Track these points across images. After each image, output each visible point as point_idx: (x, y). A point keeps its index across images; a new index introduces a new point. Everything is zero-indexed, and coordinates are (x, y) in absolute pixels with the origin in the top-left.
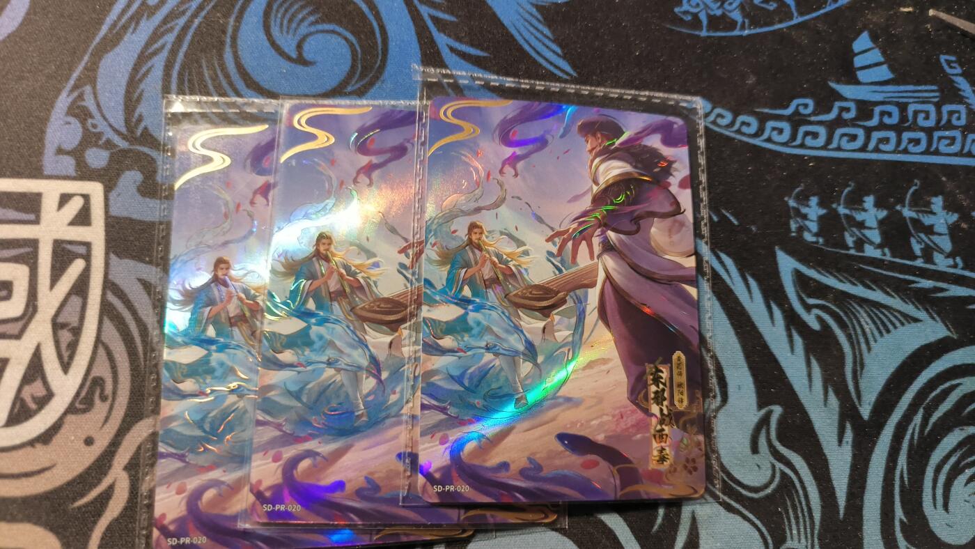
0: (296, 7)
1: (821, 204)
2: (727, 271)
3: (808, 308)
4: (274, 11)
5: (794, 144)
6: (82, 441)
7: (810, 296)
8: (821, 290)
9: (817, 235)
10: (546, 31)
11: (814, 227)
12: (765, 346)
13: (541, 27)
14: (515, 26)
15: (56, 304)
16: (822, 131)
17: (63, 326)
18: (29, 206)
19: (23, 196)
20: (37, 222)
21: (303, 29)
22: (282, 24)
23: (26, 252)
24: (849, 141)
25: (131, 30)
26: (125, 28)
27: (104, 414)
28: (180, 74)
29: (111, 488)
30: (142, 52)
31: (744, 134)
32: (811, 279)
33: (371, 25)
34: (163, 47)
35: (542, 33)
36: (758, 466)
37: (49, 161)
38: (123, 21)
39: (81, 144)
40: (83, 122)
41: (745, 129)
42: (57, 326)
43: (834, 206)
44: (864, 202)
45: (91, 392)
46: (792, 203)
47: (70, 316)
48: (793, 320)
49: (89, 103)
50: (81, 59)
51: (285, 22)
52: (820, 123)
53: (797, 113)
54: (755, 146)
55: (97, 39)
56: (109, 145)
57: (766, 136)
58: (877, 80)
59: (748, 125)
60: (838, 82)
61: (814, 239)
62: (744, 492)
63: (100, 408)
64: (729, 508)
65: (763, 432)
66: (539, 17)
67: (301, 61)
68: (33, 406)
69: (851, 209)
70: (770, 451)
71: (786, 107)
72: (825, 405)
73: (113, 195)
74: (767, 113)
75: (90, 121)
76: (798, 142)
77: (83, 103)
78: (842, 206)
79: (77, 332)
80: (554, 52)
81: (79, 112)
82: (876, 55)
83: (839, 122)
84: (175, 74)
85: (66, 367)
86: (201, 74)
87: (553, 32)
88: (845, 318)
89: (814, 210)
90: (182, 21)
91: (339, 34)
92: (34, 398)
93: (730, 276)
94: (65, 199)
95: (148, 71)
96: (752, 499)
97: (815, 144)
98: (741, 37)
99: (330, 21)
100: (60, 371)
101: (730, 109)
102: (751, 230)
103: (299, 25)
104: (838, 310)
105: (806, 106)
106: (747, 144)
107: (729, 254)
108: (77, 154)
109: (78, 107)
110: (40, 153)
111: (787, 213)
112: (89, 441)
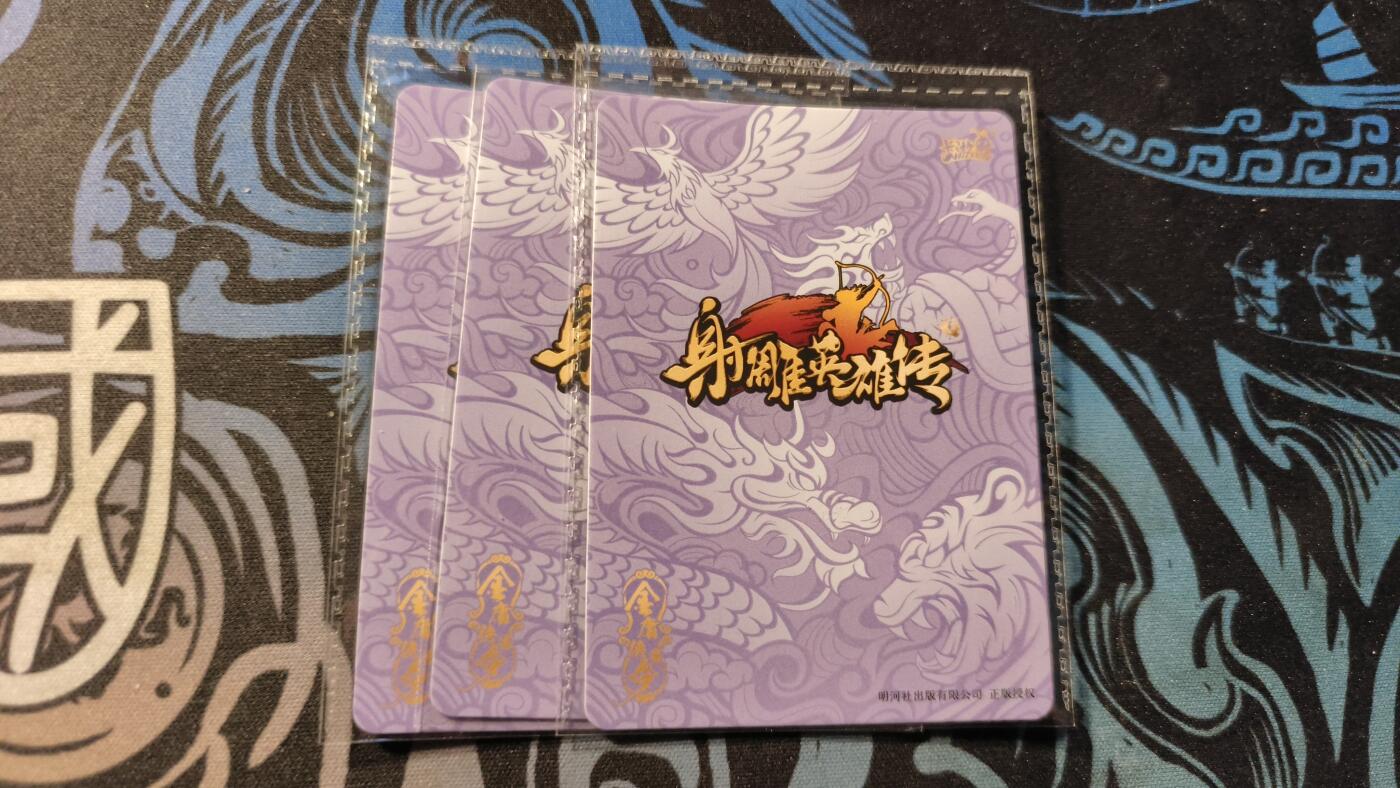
1: (1281, 272)
2: (1142, 382)
3: (1270, 435)
4: (420, 2)
5: (1235, 179)
6: (152, 691)
7: (1271, 416)
8: (1289, 407)
9: (1277, 320)
10: (845, 20)
11: (1272, 307)
12: (1206, 497)
13: (836, 13)
14: (794, 12)
15: (103, 476)
16: (1276, 157)
17: (115, 509)
18: (54, 321)
19: (43, 306)
20: (66, 346)
21: (468, 30)
22: (433, 22)
23: (51, 394)
24: (1318, 173)
25: (200, 40)
26: (191, 37)
27: (186, 646)
28: (280, 107)
29: (201, 763)
30: (219, 76)
31: (1156, 168)
32: (1271, 389)
33: (571, 18)
34: (251, 64)
35: (837, 21)
36: (1208, 687)
37: (82, 251)
38: (188, 26)
39: (130, 222)
40: (132, 187)
41: (1157, 160)
42: (105, 510)
43: (1302, 273)
44: (1348, 265)
45: (163, 612)
46: (1236, 272)
47: (125, 493)
48: (1247, 456)
49: (140, 157)
50: (124, 88)
51: (439, 18)
52: (1273, 145)
53: (1235, 130)
54: (1173, 185)
55: (149, 57)
56: (174, 221)
57: (1190, 169)
58: (1353, 76)
59: (1162, 152)
60: (1297, 81)
61: (1273, 327)
62: (1188, 729)
63: (179, 637)
64: (1166, 755)
65: (1212, 631)
67: (467, 79)
68: (73, 638)
69: (1328, 278)
70: (1225, 662)
71: (1219, 122)
72: (1306, 587)
73: (183, 300)
74: (1190, 133)
75: (143, 185)
76: (1241, 176)
77: (131, 158)
78: (1313, 274)
79: (136, 517)
80: (857, 50)
81: (125, 172)
82: (1348, 40)
83: (1301, 143)
84: (271, 106)
85: (121, 574)
86: (311, 105)
87: (854, 20)
88: (1328, 449)
89: (1270, 282)
90: (278, 24)
91: (523, 34)
92: (75, 627)
93: (1146, 390)
94: (108, 309)
95: (230, 104)
96: (1201, 740)
97: (1267, 180)
98: (1142, 16)
99: (509, 14)
100: (112, 582)
101: (1133, 130)
102: (1174, 316)
103: (460, 22)
104: (1316, 437)
105: (1249, 119)
106: (1162, 182)
107: (1143, 356)
108: (125, 237)
109: (124, 163)
110: (66, 238)
111: (1228, 289)
112: (163, 691)
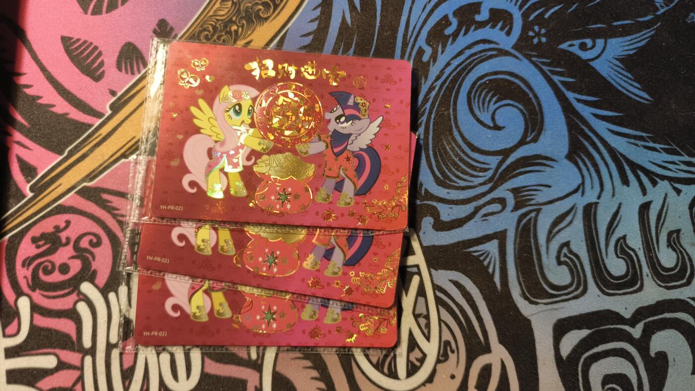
0: (484, 93)
4: (472, 101)
6: (449, 377)
10: (629, 75)
13: (626, 74)
15: (412, 304)
17: (419, 315)
21: (492, 107)
22: (479, 107)
27: (455, 360)
28: (434, 151)
35: (627, 77)
42: (416, 316)
45: (445, 349)
47: (421, 309)
51: (481, 105)
63: (452, 357)
66: (622, 66)
67: (497, 128)
68: (418, 364)
79: (427, 317)
80: (636, 87)
85: (428, 338)
86: (445, 149)
87: (632, 75)
90: (425, 118)
91: (513, 105)
92: (417, 360)
99: (505, 98)
100: (426, 341)
103: (488, 104)
112: (453, 377)
